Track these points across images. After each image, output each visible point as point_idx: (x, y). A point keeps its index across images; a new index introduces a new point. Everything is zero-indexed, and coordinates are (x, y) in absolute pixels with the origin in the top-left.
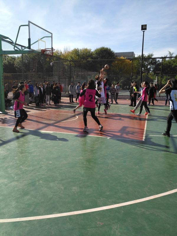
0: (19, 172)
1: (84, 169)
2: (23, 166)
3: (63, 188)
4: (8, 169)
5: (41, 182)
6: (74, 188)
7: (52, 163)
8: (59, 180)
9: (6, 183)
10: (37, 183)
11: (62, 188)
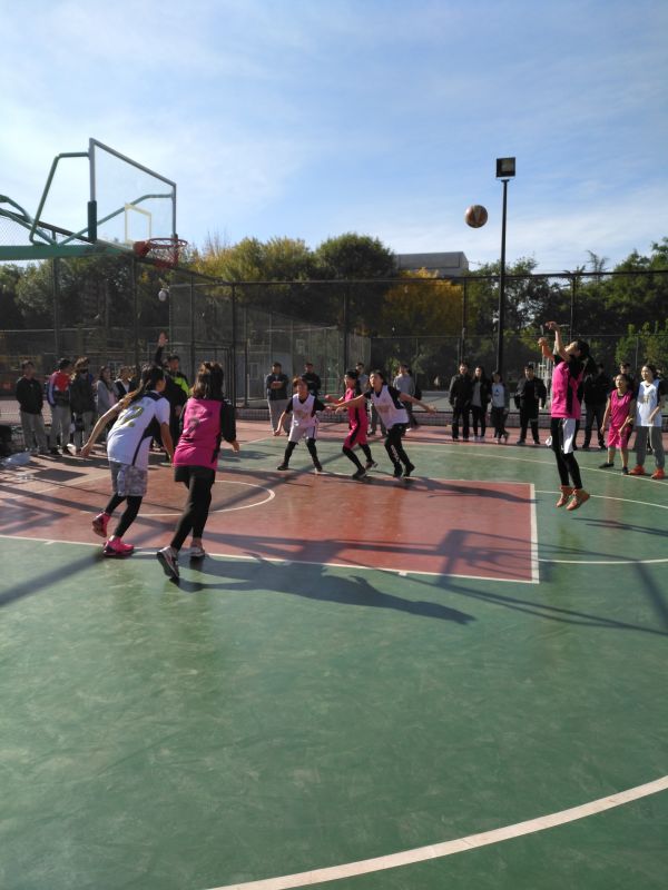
0: (74, 716)
1: (327, 695)
2: (84, 691)
3: (255, 774)
4: (30, 706)
5: (166, 752)
6: (298, 773)
7: (198, 675)
8: (237, 743)
9: (25, 761)
10: (152, 760)
11: (252, 774)
